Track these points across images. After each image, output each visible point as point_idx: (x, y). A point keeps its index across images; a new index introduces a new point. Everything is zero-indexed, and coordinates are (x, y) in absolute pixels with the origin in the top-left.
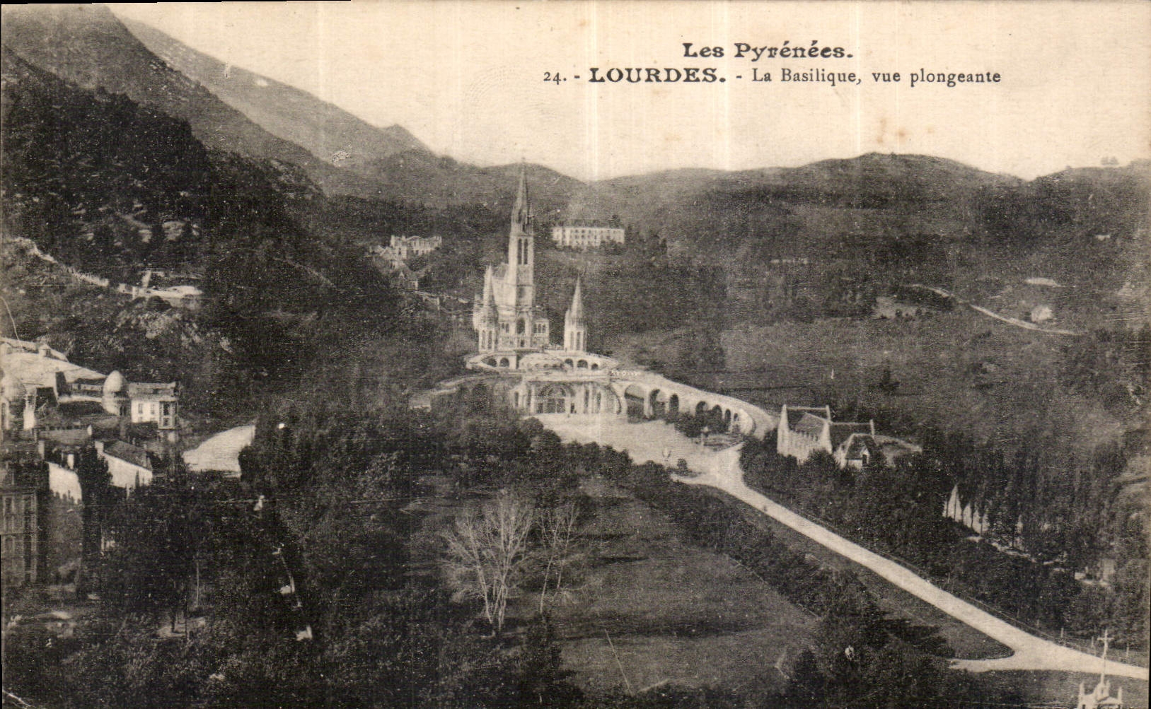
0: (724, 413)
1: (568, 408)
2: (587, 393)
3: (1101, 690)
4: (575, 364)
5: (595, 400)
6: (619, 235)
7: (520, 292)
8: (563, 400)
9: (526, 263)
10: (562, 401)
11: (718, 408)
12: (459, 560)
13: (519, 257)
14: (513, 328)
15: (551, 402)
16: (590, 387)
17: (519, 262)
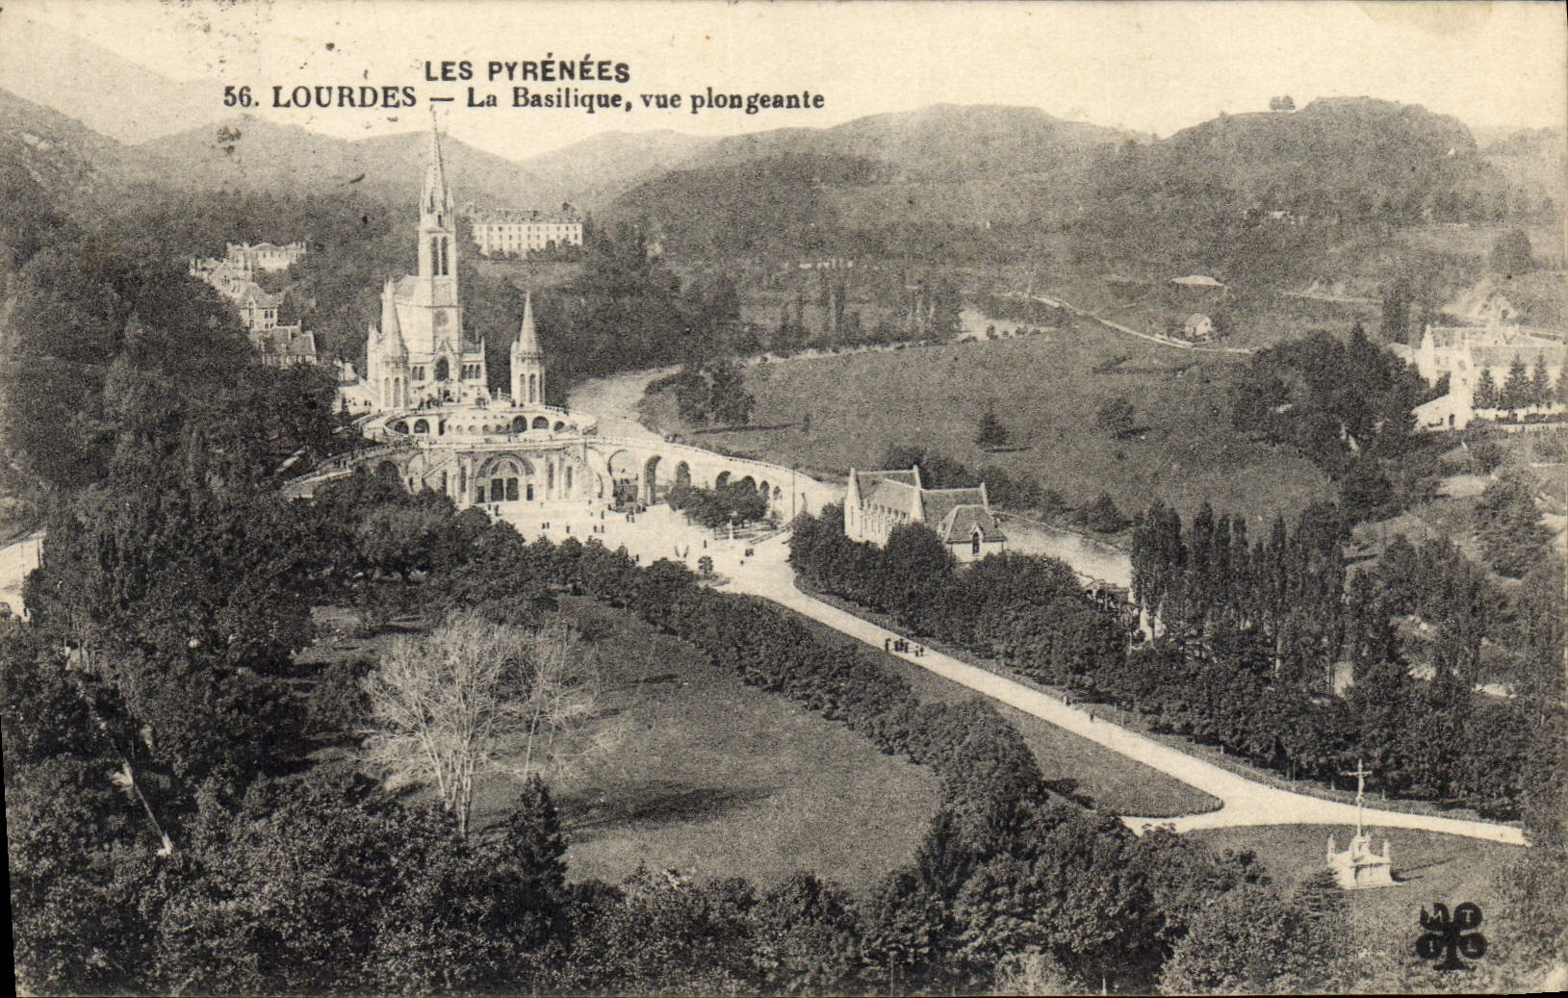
0: (758, 484)
1: (522, 492)
2: (551, 467)
3: (1360, 845)
4: (530, 423)
5: (564, 479)
6: (574, 234)
7: (439, 319)
8: (516, 480)
9: (445, 273)
10: (513, 482)
11: (749, 479)
12: (392, 727)
13: (435, 263)
14: (430, 374)
15: (497, 484)
16: (555, 458)
17: (436, 273)
